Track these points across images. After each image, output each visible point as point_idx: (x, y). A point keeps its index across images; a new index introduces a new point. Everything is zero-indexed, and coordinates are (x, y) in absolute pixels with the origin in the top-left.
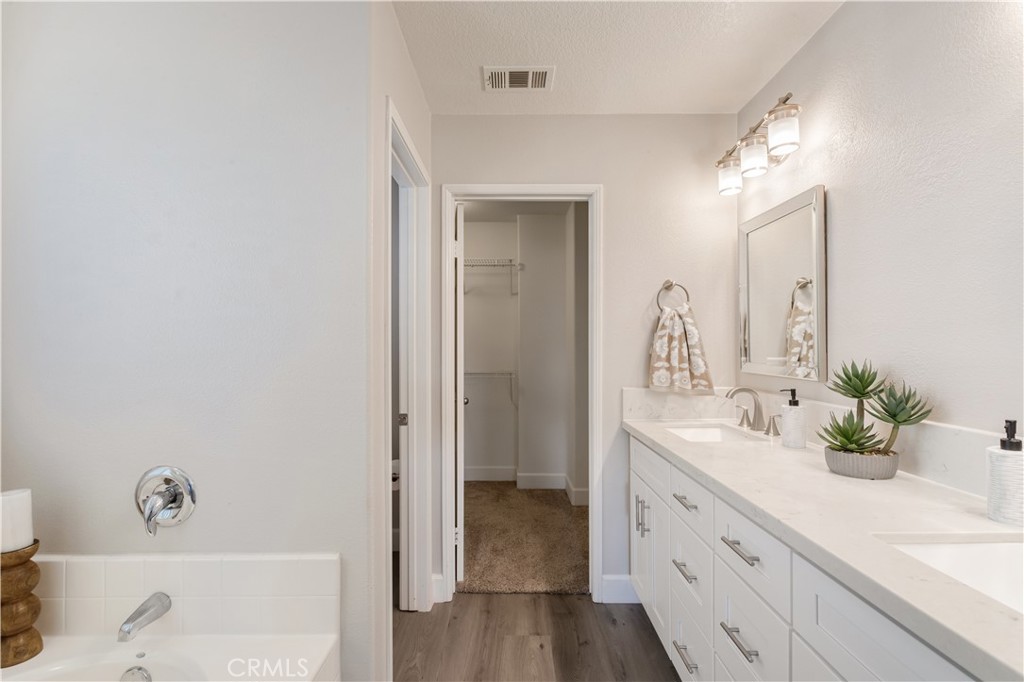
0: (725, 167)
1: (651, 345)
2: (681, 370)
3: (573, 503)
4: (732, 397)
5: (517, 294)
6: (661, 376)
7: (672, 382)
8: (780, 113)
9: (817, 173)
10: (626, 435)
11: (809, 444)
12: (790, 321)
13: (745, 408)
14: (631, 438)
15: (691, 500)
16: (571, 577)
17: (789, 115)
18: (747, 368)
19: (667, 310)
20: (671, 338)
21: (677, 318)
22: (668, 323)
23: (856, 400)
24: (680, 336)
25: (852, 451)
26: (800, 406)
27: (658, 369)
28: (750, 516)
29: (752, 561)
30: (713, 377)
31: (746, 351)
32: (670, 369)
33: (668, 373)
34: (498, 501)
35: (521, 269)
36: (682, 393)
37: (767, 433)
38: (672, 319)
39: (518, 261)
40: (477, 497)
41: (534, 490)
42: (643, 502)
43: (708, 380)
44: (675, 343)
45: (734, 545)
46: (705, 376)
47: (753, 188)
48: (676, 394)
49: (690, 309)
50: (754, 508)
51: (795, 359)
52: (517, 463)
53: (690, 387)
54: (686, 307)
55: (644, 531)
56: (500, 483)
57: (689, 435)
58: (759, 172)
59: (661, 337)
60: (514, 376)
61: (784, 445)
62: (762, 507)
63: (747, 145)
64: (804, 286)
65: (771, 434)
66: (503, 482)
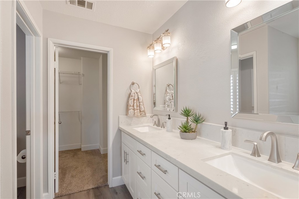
0: (149, 49)
1: (128, 102)
2: (137, 109)
3: (102, 154)
4: (152, 117)
5: (81, 84)
6: (131, 111)
7: (135, 113)
8: (166, 34)
9: (174, 54)
10: (120, 131)
11: (173, 130)
12: (165, 95)
13: (155, 120)
14: (122, 132)
15: (143, 152)
16: (101, 180)
17: (168, 35)
18: (155, 108)
19: (133, 91)
20: (134, 100)
21: (136, 93)
22: (133, 95)
23: (186, 117)
24: (137, 99)
25: (187, 132)
26: (171, 119)
27: (130, 109)
28: (165, 158)
29: (165, 172)
30: (146, 111)
31: (155, 103)
32: (134, 109)
33: (133, 110)
34: (74, 157)
35: (83, 76)
36: (137, 117)
37: (162, 127)
38: (134, 94)
39: (82, 73)
40: (65, 157)
41: (88, 151)
42: (126, 153)
43: (144, 112)
44: (135, 101)
45: (158, 167)
46: (144, 111)
47: (157, 56)
48: (136, 117)
49: (140, 91)
50: (166, 155)
51: (167, 106)
52: (81, 142)
53: (139, 115)
54: (139, 90)
55: (127, 162)
56: (75, 150)
57: (139, 129)
58: (159, 51)
59: (131, 99)
60: (80, 112)
61: (167, 131)
62: (169, 155)
63: (156, 43)
64: (169, 86)
65: (163, 128)
66: (76, 149)
